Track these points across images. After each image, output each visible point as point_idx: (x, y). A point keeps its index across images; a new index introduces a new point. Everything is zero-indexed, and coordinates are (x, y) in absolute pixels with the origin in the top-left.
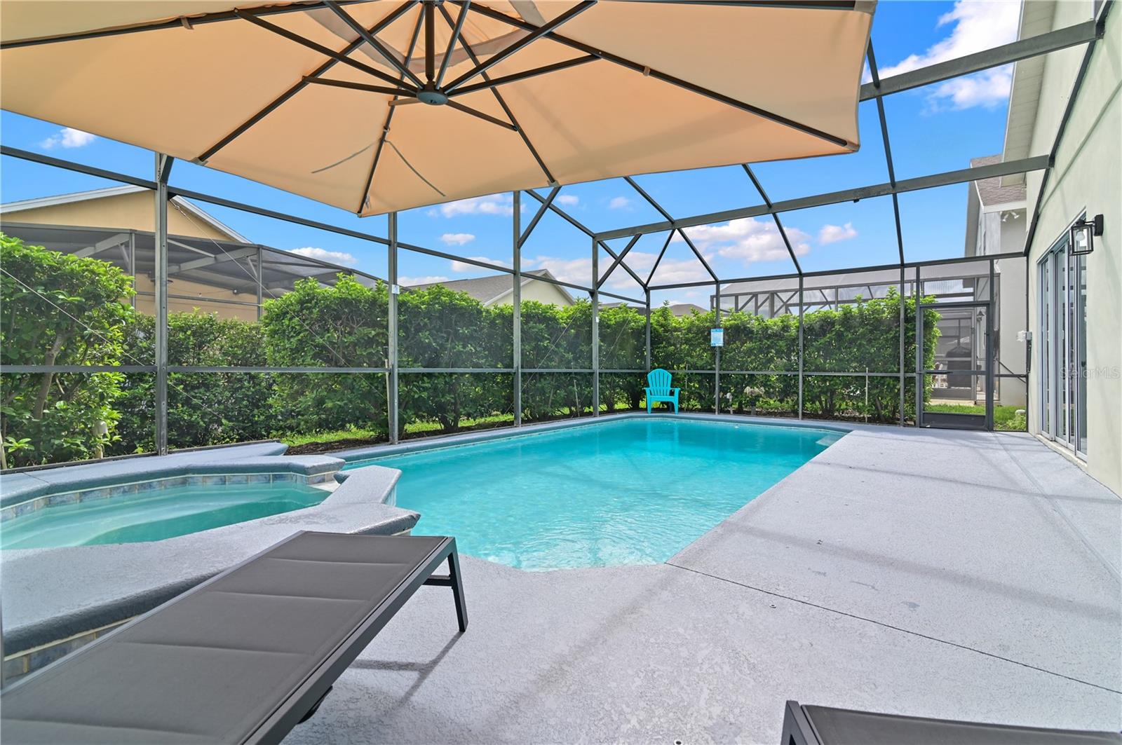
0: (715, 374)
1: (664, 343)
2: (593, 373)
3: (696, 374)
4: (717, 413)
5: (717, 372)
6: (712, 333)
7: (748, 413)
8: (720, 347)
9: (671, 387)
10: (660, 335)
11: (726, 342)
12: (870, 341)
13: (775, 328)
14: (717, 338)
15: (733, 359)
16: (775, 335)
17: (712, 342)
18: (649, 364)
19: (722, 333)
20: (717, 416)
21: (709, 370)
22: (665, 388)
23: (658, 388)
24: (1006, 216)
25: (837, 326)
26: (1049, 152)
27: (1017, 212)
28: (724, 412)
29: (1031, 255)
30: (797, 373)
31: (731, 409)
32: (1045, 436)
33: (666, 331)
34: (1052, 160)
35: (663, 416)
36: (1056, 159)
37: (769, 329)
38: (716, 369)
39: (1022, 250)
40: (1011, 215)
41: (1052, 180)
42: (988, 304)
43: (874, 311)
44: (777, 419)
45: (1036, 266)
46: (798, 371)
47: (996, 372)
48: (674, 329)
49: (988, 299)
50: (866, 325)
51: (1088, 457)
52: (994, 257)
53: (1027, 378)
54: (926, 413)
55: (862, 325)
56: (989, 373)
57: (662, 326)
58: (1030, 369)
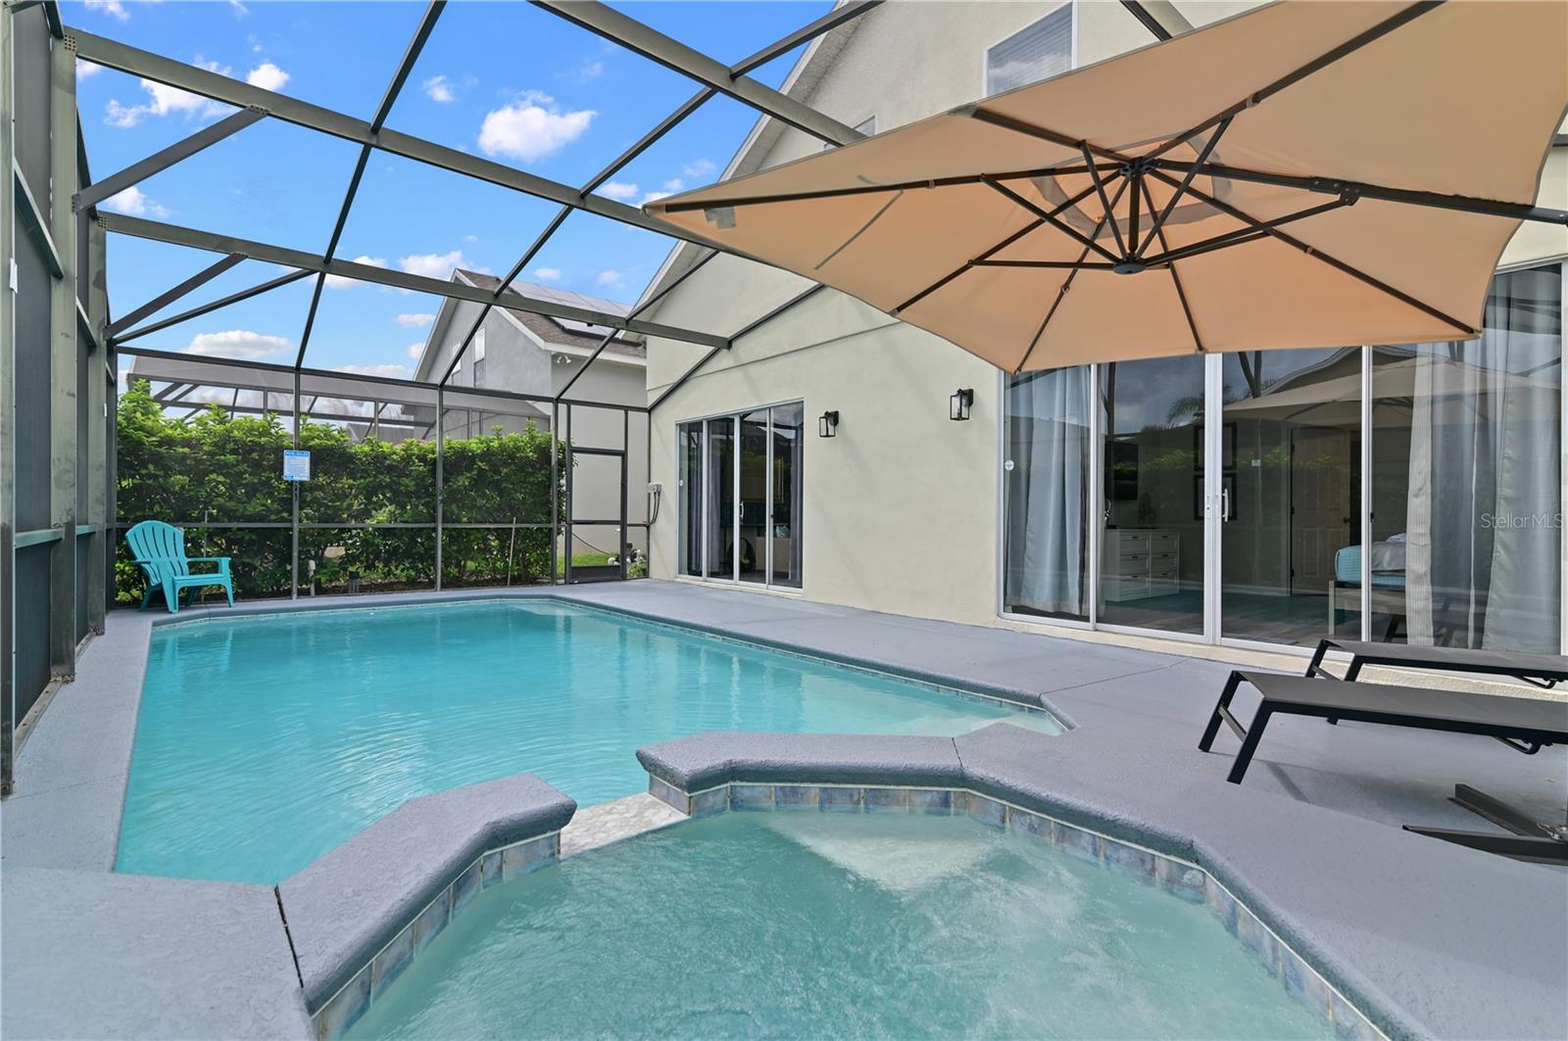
0: (291, 529)
2: (93, 533)
4: (295, 596)
5: (294, 525)
6: (286, 458)
7: (341, 591)
8: (301, 483)
9: (187, 556)
10: (143, 450)
11: (313, 474)
12: (514, 483)
13: (395, 457)
14: (297, 467)
16: (390, 469)
17: (287, 473)
19: (306, 459)
20: (295, 602)
21: (275, 521)
22: (175, 559)
23: (166, 559)
24: (560, 358)
25: (480, 464)
26: (728, 335)
27: (571, 357)
28: (303, 593)
29: (656, 413)
30: (432, 525)
31: (312, 587)
32: (687, 578)
33: (161, 444)
34: (729, 344)
35: (210, 615)
36: (734, 344)
37: (386, 458)
38: (291, 521)
39: (649, 404)
40: (564, 358)
41: (724, 359)
42: (623, 455)
43: (518, 449)
44: (404, 594)
45: (674, 426)
46: (434, 520)
47: (628, 522)
48: (169, 442)
49: (623, 449)
50: (510, 464)
51: (801, 587)
52: (626, 409)
53: (648, 528)
54: (574, 568)
55: (505, 464)
56: (623, 523)
57: (150, 433)
58: (654, 520)
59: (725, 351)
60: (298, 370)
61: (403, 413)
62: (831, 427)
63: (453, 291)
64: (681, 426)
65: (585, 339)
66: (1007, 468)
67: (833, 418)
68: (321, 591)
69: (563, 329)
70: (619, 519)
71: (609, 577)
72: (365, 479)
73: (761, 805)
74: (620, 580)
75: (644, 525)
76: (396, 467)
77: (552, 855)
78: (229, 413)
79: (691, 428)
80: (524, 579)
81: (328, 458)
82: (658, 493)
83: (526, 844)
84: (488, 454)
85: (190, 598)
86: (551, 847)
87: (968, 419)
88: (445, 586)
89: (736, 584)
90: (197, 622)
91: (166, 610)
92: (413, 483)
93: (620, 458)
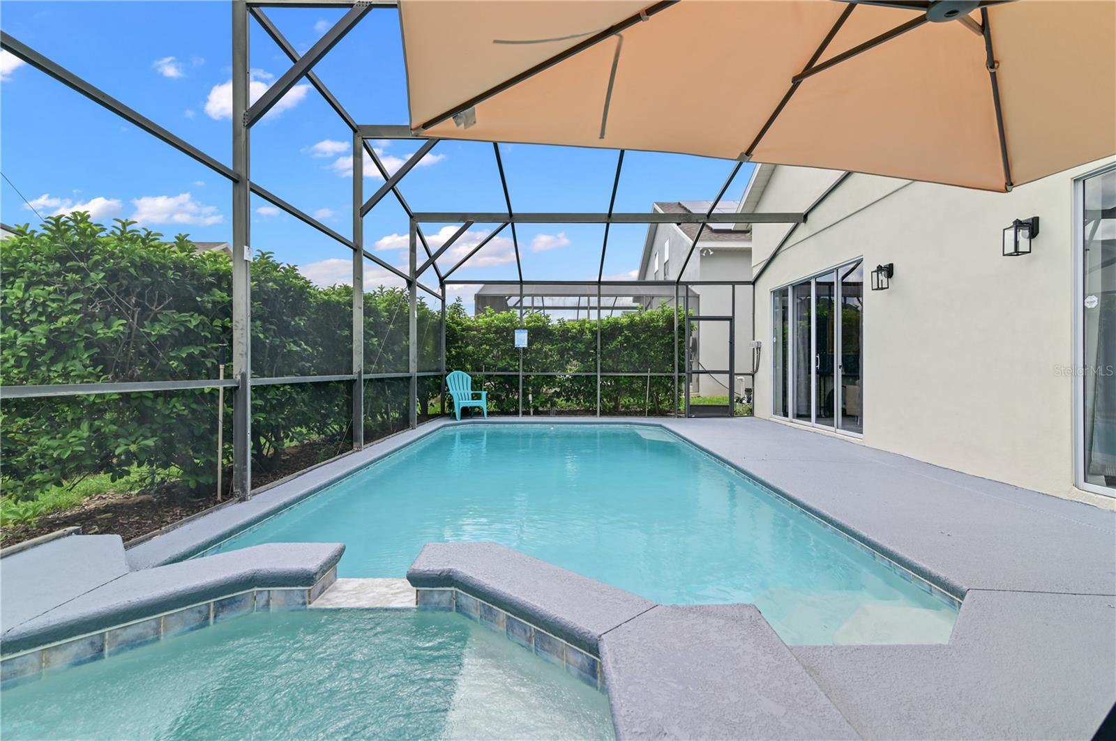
0: (518, 376)
1: (460, 342)
2: (411, 377)
3: (496, 376)
4: (520, 415)
5: (521, 373)
6: (516, 334)
7: (547, 413)
8: (523, 348)
9: (472, 390)
10: (456, 334)
11: (530, 343)
12: (649, 345)
13: (574, 330)
14: (521, 339)
15: (534, 360)
16: (573, 338)
17: (516, 343)
18: (444, 366)
19: (526, 334)
20: (521, 418)
21: (511, 371)
22: (466, 391)
23: (462, 391)
24: (705, 252)
25: (626, 332)
26: (803, 210)
27: (713, 249)
28: (526, 413)
29: (758, 284)
30: (595, 374)
31: (532, 410)
32: (780, 419)
33: (463, 330)
34: (805, 217)
35: (474, 423)
36: (810, 217)
37: (568, 332)
38: (519, 371)
39: (752, 279)
40: (708, 251)
41: (803, 231)
42: (731, 320)
43: (652, 320)
44: (578, 418)
45: (769, 293)
46: (596, 372)
47: (735, 372)
48: (469, 329)
49: (731, 315)
50: (647, 331)
51: (862, 433)
52: (733, 284)
53: (753, 376)
54: (691, 406)
55: (644, 331)
56: (731, 373)
57: (458, 324)
58: (757, 369)
59: (803, 224)
60: (521, 282)
61: (634, 302)
62: (885, 280)
63: (654, 219)
64: (774, 293)
65: (725, 235)
66: (1086, 305)
67: (889, 271)
68: (537, 413)
69: (711, 229)
70: (728, 369)
71: (720, 414)
72: (557, 345)
73: (472, 614)
74: (729, 417)
75: (749, 374)
76: (576, 336)
77: (304, 604)
78: (542, 311)
79: (781, 293)
80: (656, 412)
81: (539, 333)
82: (759, 348)
83: (285, 590)
84: (632, 325)
85: (467, 412)
86: (303, 597)
87: (1030, 252)
88: (603, 413)
89: (812, 426)
90: (468, 426)
91: (456, 419)
92: (584, 346)
93: (728, 322)
